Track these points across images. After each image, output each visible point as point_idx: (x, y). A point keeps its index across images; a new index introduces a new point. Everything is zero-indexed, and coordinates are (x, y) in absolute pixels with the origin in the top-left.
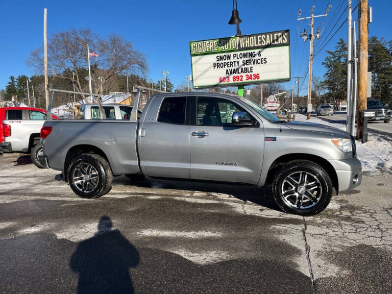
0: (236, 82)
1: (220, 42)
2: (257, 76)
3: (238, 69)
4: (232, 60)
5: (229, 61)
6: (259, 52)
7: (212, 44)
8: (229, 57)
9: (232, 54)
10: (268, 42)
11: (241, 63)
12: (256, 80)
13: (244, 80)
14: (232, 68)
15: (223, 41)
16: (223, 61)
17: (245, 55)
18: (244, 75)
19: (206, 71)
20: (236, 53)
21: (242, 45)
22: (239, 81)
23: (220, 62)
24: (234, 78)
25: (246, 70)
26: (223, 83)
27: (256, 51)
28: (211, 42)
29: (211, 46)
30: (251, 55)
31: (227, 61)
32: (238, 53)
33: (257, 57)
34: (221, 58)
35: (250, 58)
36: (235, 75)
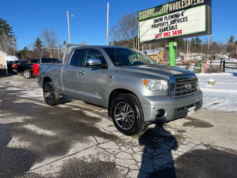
0: (166, 37)
1: (156, 9)
2: (180, 32)
3: (167, 28)
4: (163, 21)
5: (162, 22)
6: (182, 13)
7: (151, 12)
8: (162, 19)
9: (163, 17)
10: (189, 4)
11: (169, 23)
12: (180, 34)
13: (172, 35)
14: (163, 27)
15: (158, 8)
16: (158, 23)
17: (172, 17)
18: (171, 31)
19: (147, 31)
20: (166, 16)
21: (171, 9)
22: (168, 37)
23: (156, 24)
24: (165, 34)
25: (173, 28)
26: (157, 38)
27: (180, 12)
28: (151, 10)
29: (151, 13)
30: (177, 16)
31: (160, 23)
32: (168, 15)
33: (181, 17)
34: (157, 21)
35: (176, 19)
36: (165, 32)
